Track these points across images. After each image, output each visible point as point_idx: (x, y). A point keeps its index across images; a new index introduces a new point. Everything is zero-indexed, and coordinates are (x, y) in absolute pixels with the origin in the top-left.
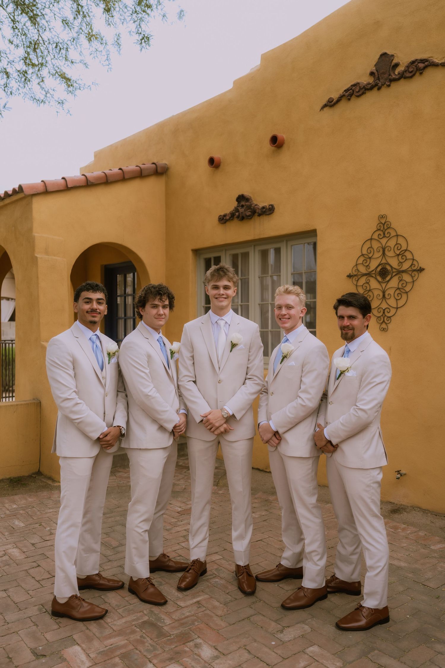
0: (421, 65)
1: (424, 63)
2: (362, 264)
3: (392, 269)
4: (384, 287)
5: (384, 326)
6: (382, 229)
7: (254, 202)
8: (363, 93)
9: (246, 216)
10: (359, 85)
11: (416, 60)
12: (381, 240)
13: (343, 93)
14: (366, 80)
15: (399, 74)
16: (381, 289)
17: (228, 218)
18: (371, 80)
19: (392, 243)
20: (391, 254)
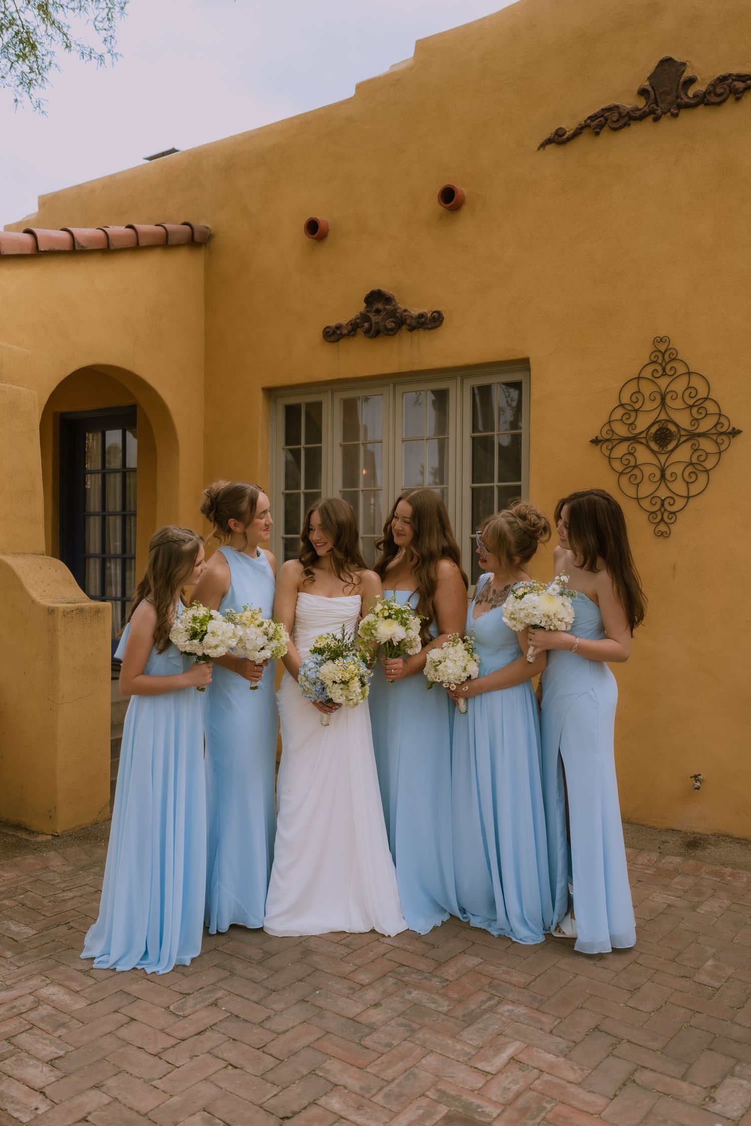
0: (740, 85)
1: (743, 81)
2: (622, 420)
3: (679, 431)
4: (663, 461)
5: (662, 527)
6: (660, 361)
7: (399, 305)
8: (627, 125)
9: (386, 328)
10: (617, 111)
11: (730, 75)
12: (658, 381)
13: (585, 121)
14: (630, 101)
15: (695, 96)
16: (658, 464)
17: (345, 331)
18: (641, 103)
19: (679, 386)
20: (678, 404)
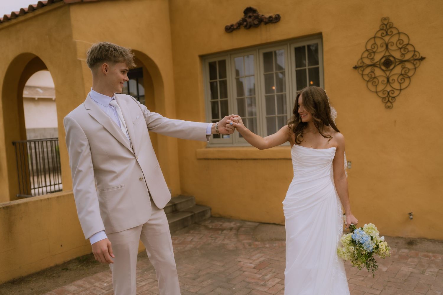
2: (367, 57)
3: (395, 60)
4: (388, 74)
5: (389, 104)
6: (385, 29)
7: (259, 13)
9: (254, 24)
12: (384, 38)
16: (385, 76)
17: (235, 27)
19: (395, 39)
20: (394, 48)
